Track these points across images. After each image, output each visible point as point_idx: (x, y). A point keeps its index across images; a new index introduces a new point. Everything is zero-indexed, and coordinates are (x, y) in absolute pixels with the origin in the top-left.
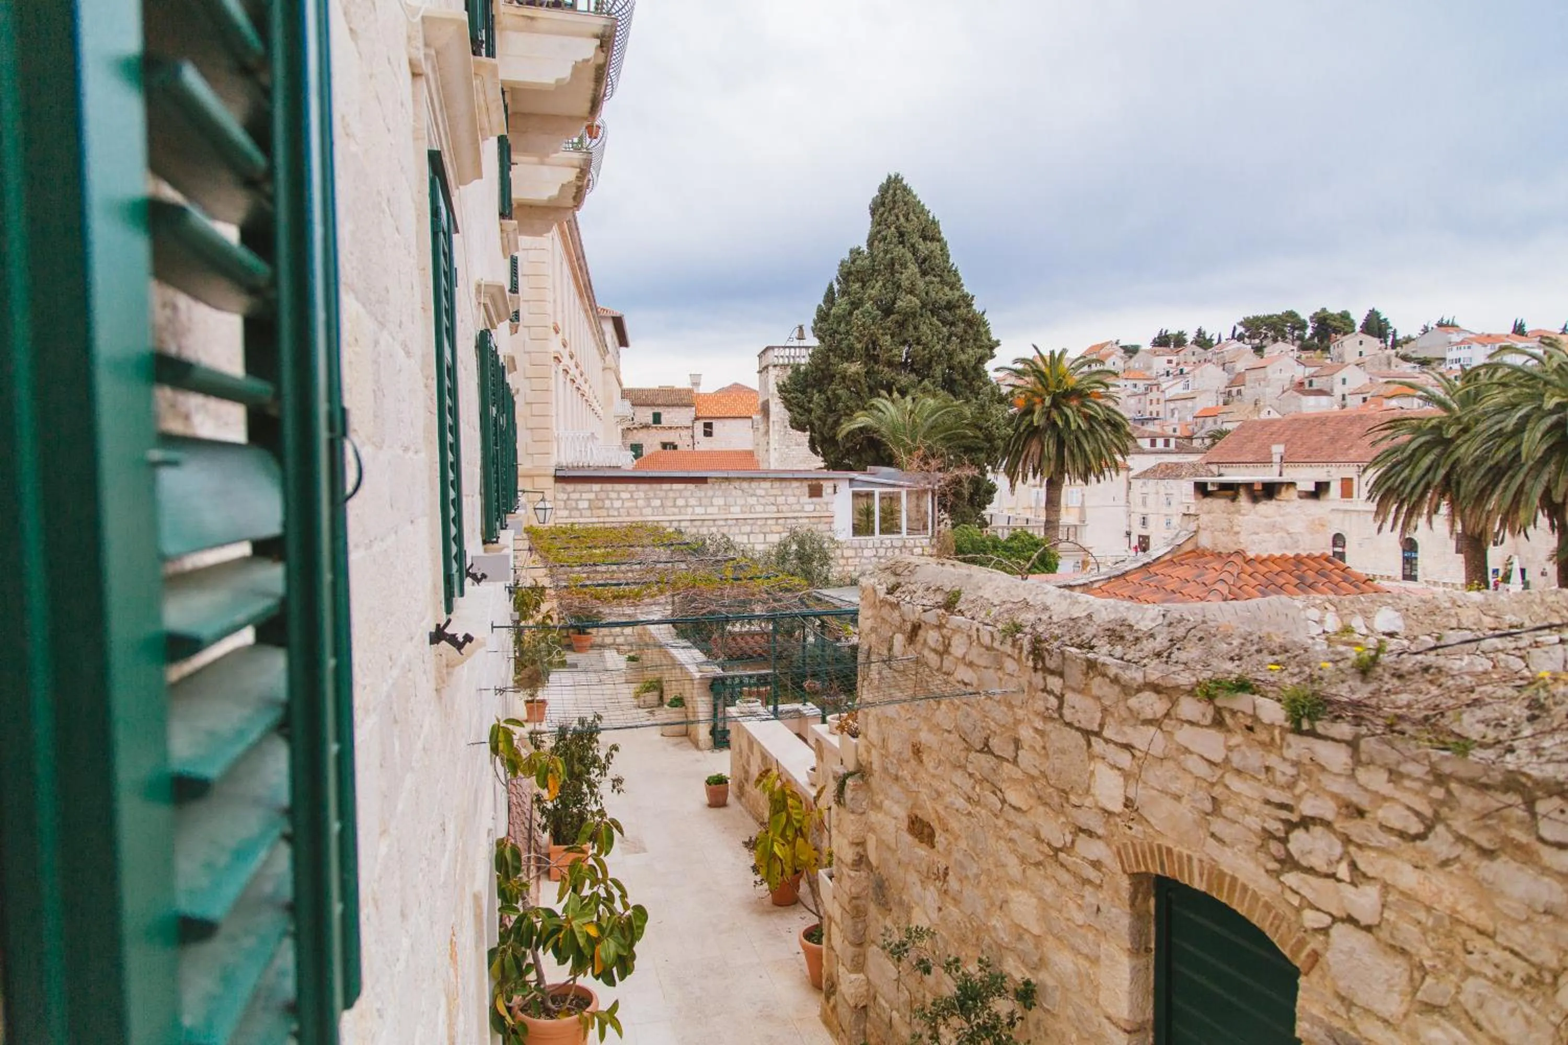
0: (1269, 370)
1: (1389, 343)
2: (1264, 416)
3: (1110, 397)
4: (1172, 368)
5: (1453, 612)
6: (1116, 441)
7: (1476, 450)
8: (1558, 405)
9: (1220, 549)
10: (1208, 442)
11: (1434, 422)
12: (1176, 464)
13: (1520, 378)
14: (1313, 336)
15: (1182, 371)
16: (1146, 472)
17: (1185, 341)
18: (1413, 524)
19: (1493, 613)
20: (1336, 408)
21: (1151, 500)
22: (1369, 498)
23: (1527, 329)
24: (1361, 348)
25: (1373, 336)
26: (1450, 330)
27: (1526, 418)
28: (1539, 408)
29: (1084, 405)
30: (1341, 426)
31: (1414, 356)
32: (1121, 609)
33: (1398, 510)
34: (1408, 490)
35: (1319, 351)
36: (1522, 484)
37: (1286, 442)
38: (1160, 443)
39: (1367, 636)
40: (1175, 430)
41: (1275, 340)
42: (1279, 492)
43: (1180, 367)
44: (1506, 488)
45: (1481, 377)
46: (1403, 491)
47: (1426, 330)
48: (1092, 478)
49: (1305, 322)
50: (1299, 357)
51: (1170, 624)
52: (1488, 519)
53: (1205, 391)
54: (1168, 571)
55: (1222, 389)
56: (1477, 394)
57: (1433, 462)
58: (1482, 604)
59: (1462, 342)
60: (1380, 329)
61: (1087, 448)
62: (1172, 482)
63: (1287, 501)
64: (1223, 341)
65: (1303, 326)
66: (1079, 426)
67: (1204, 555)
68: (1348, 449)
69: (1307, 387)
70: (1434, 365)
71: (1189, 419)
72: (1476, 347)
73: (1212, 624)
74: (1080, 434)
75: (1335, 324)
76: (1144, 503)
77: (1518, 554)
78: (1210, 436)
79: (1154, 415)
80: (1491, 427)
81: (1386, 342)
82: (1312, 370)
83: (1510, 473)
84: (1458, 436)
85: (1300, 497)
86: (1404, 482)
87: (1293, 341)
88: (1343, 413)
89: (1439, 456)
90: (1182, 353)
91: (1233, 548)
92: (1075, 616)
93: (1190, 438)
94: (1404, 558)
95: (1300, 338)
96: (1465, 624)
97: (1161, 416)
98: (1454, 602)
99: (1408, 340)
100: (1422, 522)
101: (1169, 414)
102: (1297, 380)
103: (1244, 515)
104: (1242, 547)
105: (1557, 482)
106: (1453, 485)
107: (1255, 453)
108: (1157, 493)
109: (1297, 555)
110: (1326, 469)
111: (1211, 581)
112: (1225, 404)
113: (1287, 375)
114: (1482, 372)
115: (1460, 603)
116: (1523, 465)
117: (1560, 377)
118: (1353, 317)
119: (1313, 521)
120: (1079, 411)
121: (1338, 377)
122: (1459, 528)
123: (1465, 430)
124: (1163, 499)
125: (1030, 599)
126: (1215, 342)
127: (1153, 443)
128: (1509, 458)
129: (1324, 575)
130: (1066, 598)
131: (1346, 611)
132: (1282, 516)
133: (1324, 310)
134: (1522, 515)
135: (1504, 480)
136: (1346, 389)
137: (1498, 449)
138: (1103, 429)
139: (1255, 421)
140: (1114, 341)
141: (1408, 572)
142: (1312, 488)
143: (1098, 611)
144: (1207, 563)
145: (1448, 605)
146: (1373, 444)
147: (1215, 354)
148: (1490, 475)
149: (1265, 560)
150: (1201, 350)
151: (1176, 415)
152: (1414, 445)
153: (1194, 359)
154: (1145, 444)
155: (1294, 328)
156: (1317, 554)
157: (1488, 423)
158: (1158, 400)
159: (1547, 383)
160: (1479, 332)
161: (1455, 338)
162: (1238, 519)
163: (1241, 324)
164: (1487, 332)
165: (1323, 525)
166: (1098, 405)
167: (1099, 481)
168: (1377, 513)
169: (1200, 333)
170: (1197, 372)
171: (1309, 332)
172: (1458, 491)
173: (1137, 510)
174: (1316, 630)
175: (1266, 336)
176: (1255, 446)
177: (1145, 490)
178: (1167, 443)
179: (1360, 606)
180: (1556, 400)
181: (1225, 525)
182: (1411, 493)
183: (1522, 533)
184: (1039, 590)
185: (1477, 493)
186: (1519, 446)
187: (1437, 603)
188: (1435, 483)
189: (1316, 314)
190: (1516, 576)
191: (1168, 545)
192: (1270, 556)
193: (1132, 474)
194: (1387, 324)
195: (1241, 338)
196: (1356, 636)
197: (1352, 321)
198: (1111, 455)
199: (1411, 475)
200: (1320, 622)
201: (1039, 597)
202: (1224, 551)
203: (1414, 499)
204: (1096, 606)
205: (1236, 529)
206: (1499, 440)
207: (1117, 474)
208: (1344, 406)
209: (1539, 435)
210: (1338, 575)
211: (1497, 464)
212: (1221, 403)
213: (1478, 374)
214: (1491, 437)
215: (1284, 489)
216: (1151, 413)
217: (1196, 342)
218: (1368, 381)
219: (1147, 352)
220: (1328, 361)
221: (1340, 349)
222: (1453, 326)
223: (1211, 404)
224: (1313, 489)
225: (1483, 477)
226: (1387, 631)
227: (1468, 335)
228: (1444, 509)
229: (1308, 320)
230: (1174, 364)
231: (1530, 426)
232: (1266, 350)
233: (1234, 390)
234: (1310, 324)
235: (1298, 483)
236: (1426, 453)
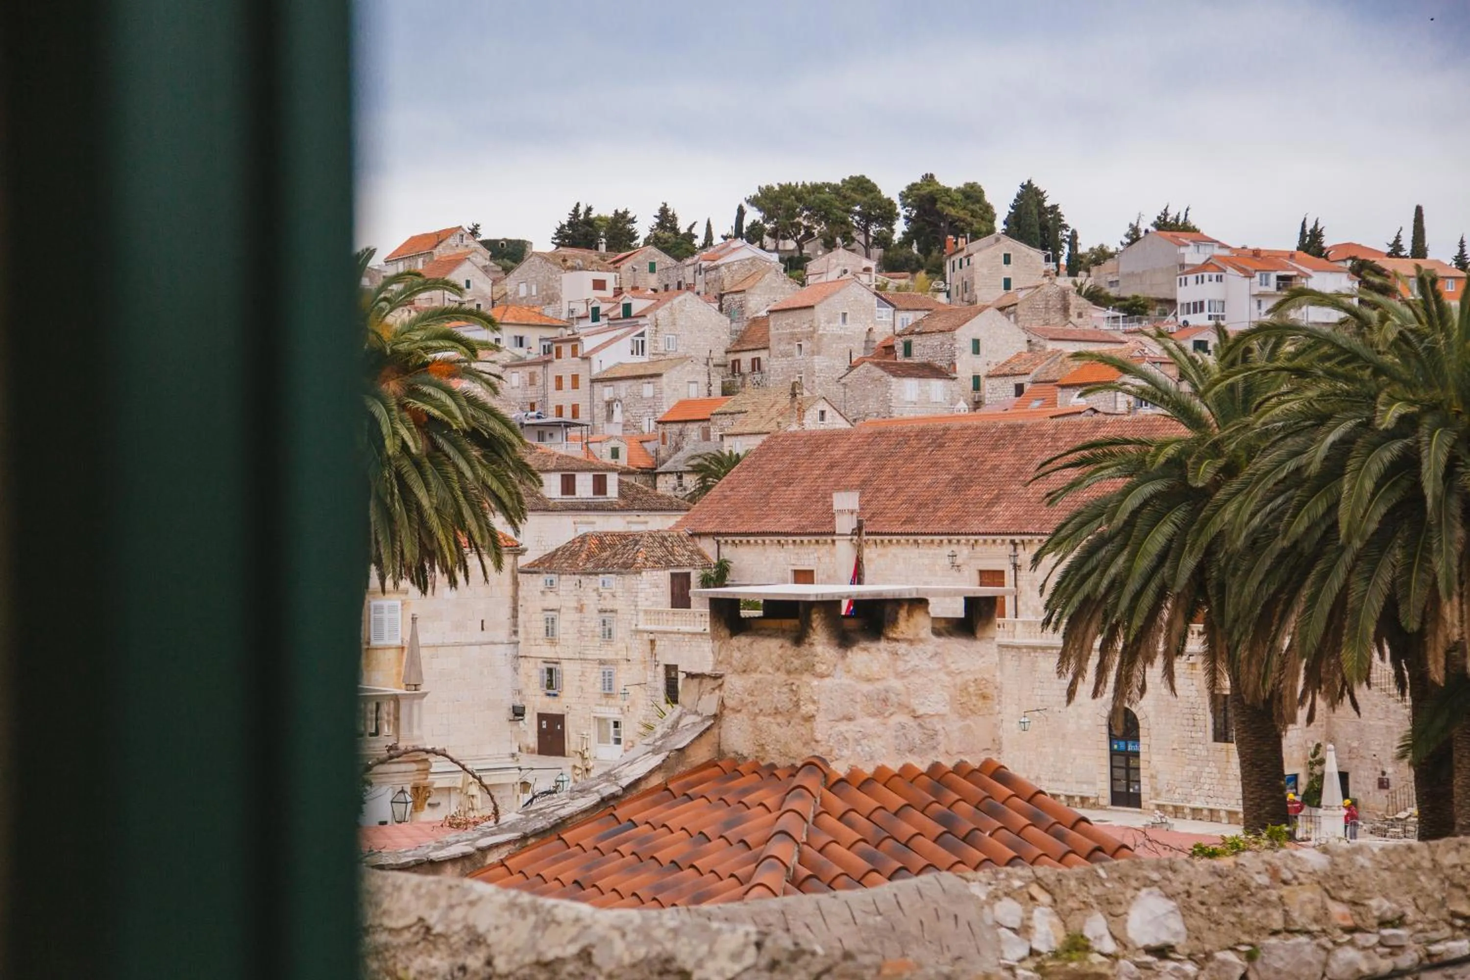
0: (820, 313)
1: (1063, 261)
2: (811, 422)
3: (475, 375)
4: (604, 300)
5: (1274, 895)
6: (495, 485)
7: (1253, 515)
8: (1402, 418)
9: (773, 757)
10: (691, 482)
11: (1170, 451)
12: (623, 536)
13: (1329, 358)
14: (908, 239)
15: (627, 308)
16: (552, 556)
17: (632, 236)
18: (1136, 682)
19: (1347, 895)
20: (962, 406)
21: (565, 625)
22: (1047, 622)
23: (1328, 242)
24: (1007, 271)
25: (1031, 244)
26: (1183, 237)
27: (1344, 447)
28: (1368, 424)
29: (413, 392)
30: (974, 451)
31: (1113, 292)
32: (659, 933)
33: (1104, 650)
34: (1124, 603)
35: (922, 275)
36: (1345, 589)
37: (862, 486)
38: (584, 485)
39: (1113, 957)
40: (615, 453)
41: (829, 245)
42: (894, 622)
43: (626, 298)
44: (1313, 599)
45: (1256, 354)
46: (1116, 605)
47: (1134, 236)
48: (440, 579)
49: (890, 203)
50: (881, 288)
51: (774, 965)
52: (1283, 666)
53: (683, 359)
54: (658, 814)
55: (719, 356)
56: (1250, 390)
57: (1170, 541)
58: (1326, 876)
59: (1206, 266)
60: (1044, 227)
61: (425, 502)
62: (613, 581)
63: (911, 642)
64: (717, 240)
65: (888, 215)
66: (405, 447)
67: (735, 772)
68: (991, 504)
69: (900, 358)
70: (1154, 313)
71: (648, 426)
72: (1235, 281)
73: (867, 960)
74: (406, 466)
75: (952, 211)
76: (550, 632)
77: (1332, 740)
78: (695, 470)
79: (567, 416)
80: (1281, 463)
81: (1057, 259)
82: (910, 318)
83: (1319, 567)
84: (1216, 485)
85: (937, 633)
86: (1117, 584)
87: (867, 247)
88: (976, 420)
89: (1183, 530)
90: (626, 266)
91: (802, 753)
92: (550, 955)
93: (651, 473)
94: (1113, 753)
95: (883, 241)
96: (1300, 920)
97: (583, 417)
98: (1274, 873)
99: (1101, 256)
100: (1154, 673)
101: (600, 412)
102: (879, 339)
103: (822, 676)
104: (820, 751)
105: (1408, 584)
106: (1211, 592)
107: (798, 511)
108: (580, 609)
109: (936, 767)
110: (947, 550)
111: (759, 835)
112: (727, 391)
113: (856, 328)
114: (1255, 344)
115: (1287, 875)
116: (1342, 549)
117: (1403, 357)
118: (988, 198)
119: (964, 689)
120: (403, 407)
121: (964, 335)
122: (1226, 684)
123: (1230, 470)
124: (593, 622)
125: (433, 918)
126: (699, 242)
127: (568, 486)
128: (1318, 534)
129: (993, 813)
130: (523, 914)
131: (1072, 904)
132: (901, 676)
133: (929, 179)
134: (1348, 657)
135: (1309, 582)
136: (981, 365)
137: (1294, 516)
138: (463, 452)
139: (794, 435)
140: (467, 225)
141: (1121, 788)
142: (958, 610)
143: (606, 941)
144: (746, 791)
145: (1264, 880)
146: (1052, 498)
147: (699, 270)
148: (1282, 571)
149: (868, 781)
150: (669, 261)
151: (618, 416)
152: (1132, 503)
153: (653, 280)
154: (552, 486)
155: (868, 219)
156: (974, 762)
157: (1275, 455)
158: (575, 378)
159: (1379, 370)
160: (1237, 245)
161: (1193, 256)
162: (810, 685)
163: (754, 202)
164: (1252, 246)
165: (984, 697)
166: (451, 393)
167: (453, 583)
168: (1064, 656)
169: (666, 219)
170: (662, 313)
171: (900, 228)
172: (1221, 605)
173: (535, 651)
174: (1015, 951)
175: (809, 235)
176: (795, 494)
177: (551, 601)
178: (600, 486)
179: (1097, 890)
180: (1397, 410)
181: (783, 700)
182: (1132, 609)
183: (1347, 699)
184: (455, 898)
185: (1258, 610)
186: (1333, 508)
187: (1243, 876)
188: (1177, 590)
189: (912, 188)
190: (1331, 790)
191: (656, 751)
192: (881, 770)
193: (523, 561)
194: (1058, 217)
195: (754, 235)
196: (1095, 958)
197: (988, 208)
198: (481, 517)
199: (1128, 570)
200: (1023, 930)
201: (458, 913)
202: (782, 762)
203: (1137, 622)
204: (598, 929)
205: (807, 708)
206: (1298, 494)
207: (499, 566)
208: (977, 404)
209: (1369, 485)
210: (1019, 811)
211: (1295, 545)
212: (717, 391)
213: (1249, 350)
214: (1282, 486)
215: (903, 613)
216: (560, 410)
217: (654, 240)
218: (1024, 348)
219: (544, 257)
220: (942, 298)
221: (963, 273)
222: (1187, 228)
223: (695, 392)
224: (960, 613)
225: (1268, 573)
226: (1153, 943)
227: (1218, 252)
228: (1195, 644)
229: (897, 200)
230: (609, 293)
231: (1352, 464)
232: (812, 267)
233: (746, 359)
234: (902, 211)
235: (931, 600)
236: (1157, 520)
